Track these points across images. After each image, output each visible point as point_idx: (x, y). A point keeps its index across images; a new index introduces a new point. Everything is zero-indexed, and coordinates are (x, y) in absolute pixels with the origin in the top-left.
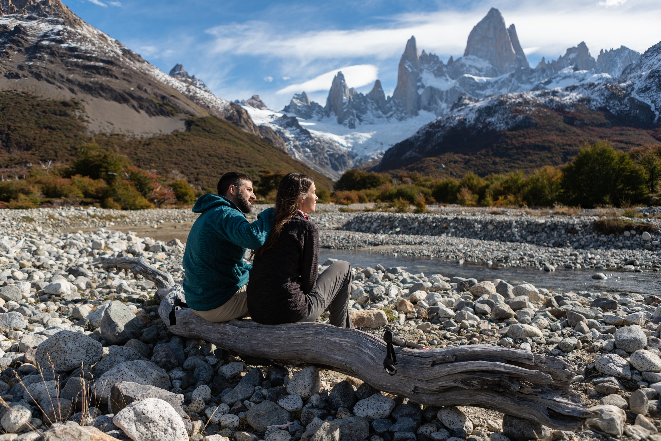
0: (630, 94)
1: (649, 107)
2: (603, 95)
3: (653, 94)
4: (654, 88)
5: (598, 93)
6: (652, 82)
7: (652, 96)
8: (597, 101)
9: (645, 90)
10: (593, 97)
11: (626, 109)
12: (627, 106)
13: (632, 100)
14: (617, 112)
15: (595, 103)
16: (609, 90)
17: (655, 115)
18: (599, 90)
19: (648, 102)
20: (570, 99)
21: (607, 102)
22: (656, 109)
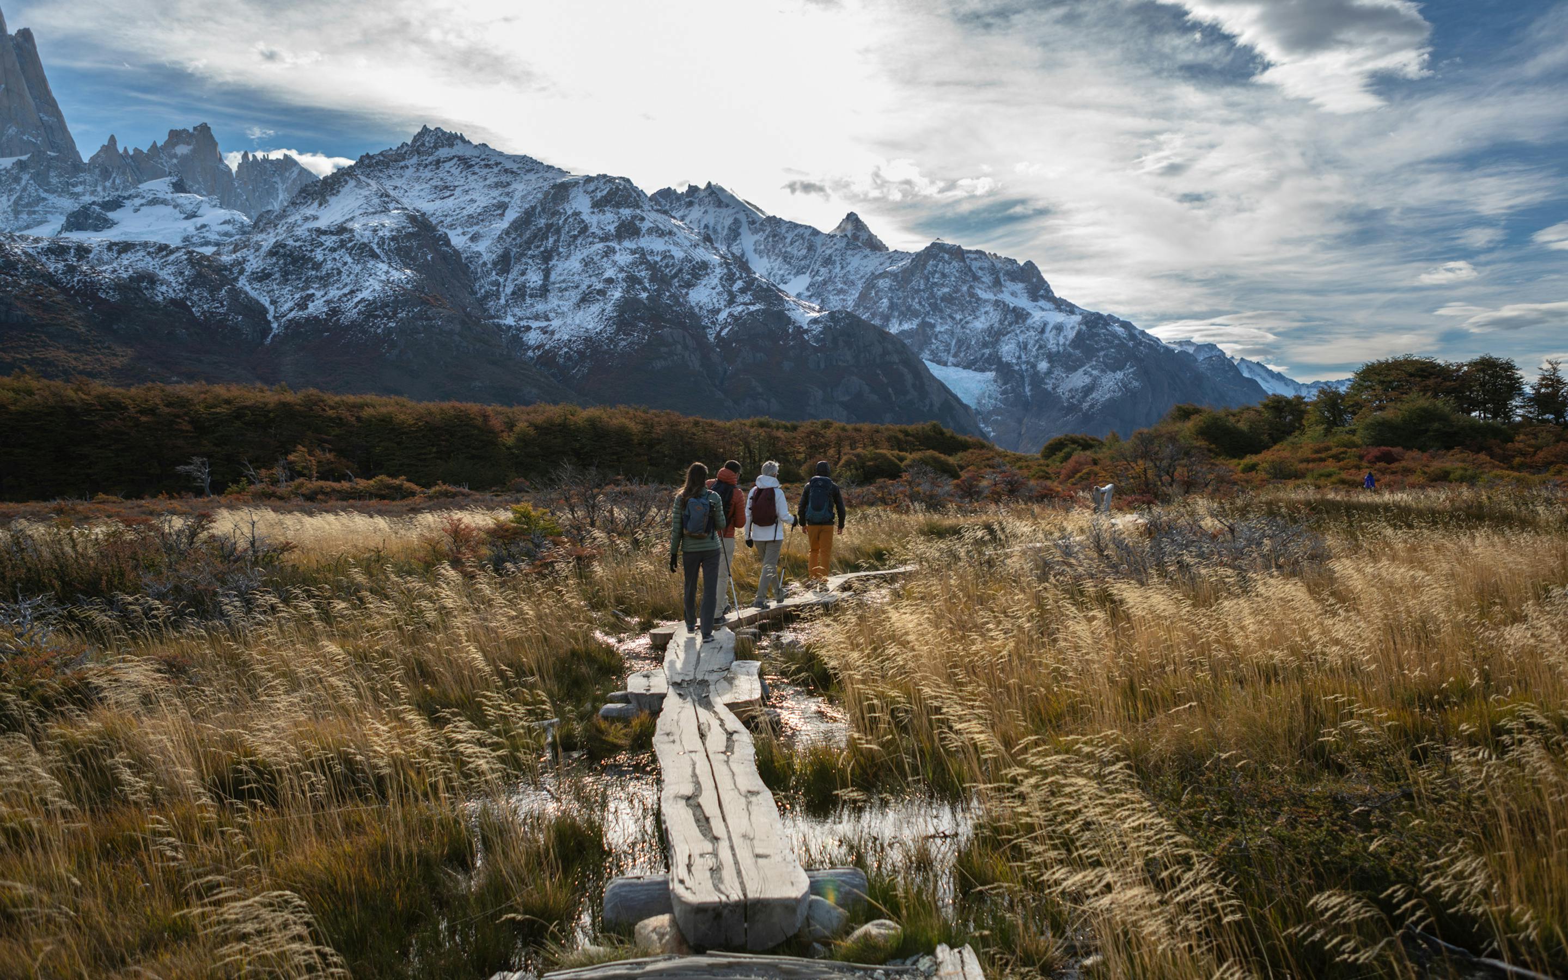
0: (236, 279)
1: (265, 311)
2: (181, 273)
3: (275, 287)
4: (277, 275)
5: (173, 269)
6: (274, 264)
7: (273, 290)
8: (169, 284)
9: (262, 277)
10: (164, 274)
11: (221, 310)
12: (222, 306)
13: (235, 294)
14: (203, 313)
15: (164, 288)
16: (193, 267)
17: (271, 329)
18: (176, 262)
19: (265, 301)
20: (114, 271)
21: (188, 290)
22: (274, 317)
